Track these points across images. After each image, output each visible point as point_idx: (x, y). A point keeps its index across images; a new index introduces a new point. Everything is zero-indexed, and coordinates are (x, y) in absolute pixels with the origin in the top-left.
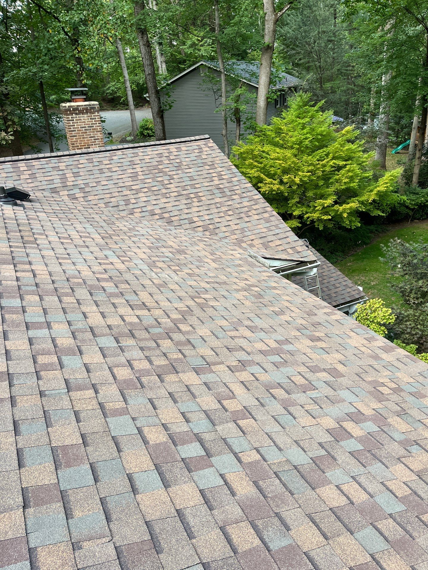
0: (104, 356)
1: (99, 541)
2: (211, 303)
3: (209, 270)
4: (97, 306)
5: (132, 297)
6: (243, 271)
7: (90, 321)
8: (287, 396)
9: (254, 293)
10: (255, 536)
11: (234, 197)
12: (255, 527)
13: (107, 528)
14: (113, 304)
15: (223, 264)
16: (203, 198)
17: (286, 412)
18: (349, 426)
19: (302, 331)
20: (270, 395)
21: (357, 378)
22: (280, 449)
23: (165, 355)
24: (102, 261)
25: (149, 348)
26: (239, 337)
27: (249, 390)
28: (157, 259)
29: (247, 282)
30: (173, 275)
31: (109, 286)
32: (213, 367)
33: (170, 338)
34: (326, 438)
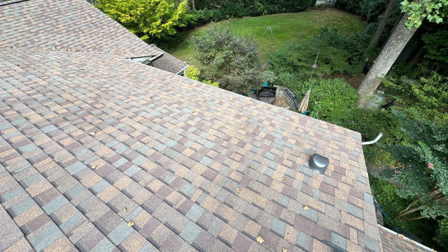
0: (51, 137)
1: (82, 226)
2: (110, 89)
3: (104, 71)
4: (34, 110)
5: (58, 99)
6: (124, 68)
7: (33, 121)
8: (161, 120)
9: (133, 77)
10: (161, 182)
11: (104, 27)
12: (159, 179)
13: (84, 218)
14: (46, 106)
15: (111, 66)
16: (85, 31)
17: (162, 127)
18: (190, 122)
19: (161, 89)
20: (153, 123)
21: (189, 102)
22: (163, 144)
23: (91, 123)
24: (28, 83)
25: (80, 123)
26: (131, 101)
27: (142, 124)
28: (68, 72)
29: (128, 73)
30: (82, 79)
31: (39, 97)
32: (121, 120)
33: (91, 114)
34: (181, 131)
